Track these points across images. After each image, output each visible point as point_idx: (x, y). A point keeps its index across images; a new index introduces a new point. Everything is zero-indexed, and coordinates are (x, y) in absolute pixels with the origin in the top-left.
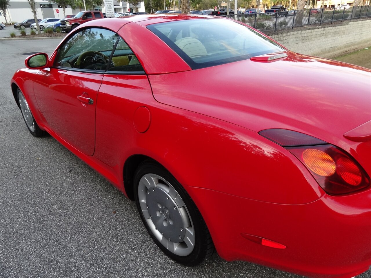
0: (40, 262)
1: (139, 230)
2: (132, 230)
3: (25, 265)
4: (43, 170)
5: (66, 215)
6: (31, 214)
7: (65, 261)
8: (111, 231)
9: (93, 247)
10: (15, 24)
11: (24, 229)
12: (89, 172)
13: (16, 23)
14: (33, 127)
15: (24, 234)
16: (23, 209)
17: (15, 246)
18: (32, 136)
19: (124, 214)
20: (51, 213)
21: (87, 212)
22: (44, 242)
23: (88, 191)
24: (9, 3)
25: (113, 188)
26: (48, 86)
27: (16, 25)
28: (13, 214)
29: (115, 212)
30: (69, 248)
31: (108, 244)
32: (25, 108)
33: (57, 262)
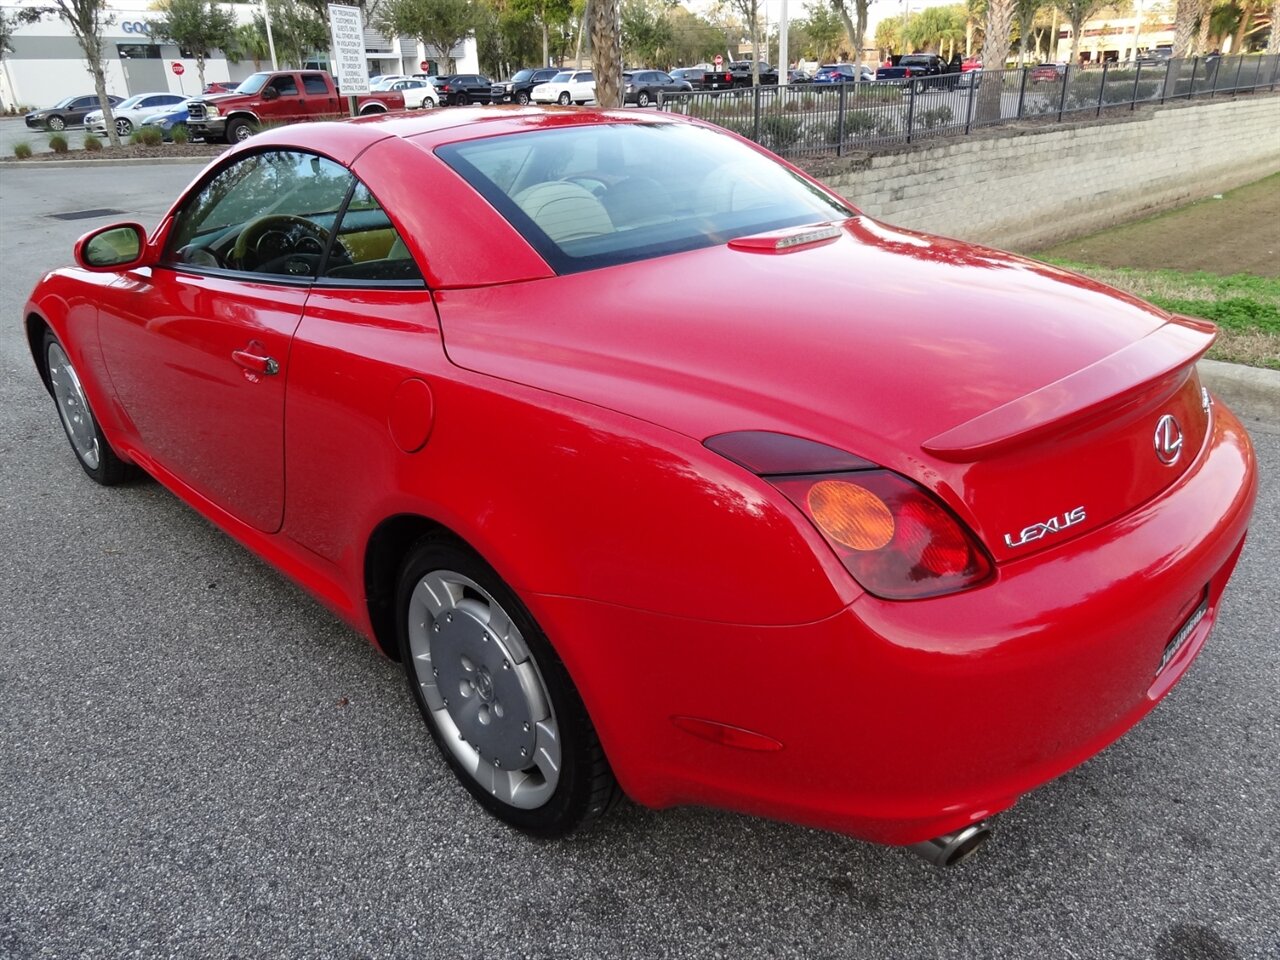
0: (114, 841)
1: (416, 749)
2: (394, 748)
3: (72, 848)
4: (126, 584)
5: (196, 711)
6: (89, 709)
7: (190, 835)
8: (330, 754)
9: (275, 797)
10: (28, 112)
11: (66, 751)
12: (271, 588)
13: (34, 109)
14: (93, 454)
15: (68, 766)
16: (65, 696)
17: (41, 798)
18: (90, 481)
19: (373, 706)
20: (149, 707)
21: (260, 701)
22: (128, 786)
23: (267, 643)
24: (10, 43)
25: (344, 633)
26: (142, 324)
27: (32, 117)
28: (35, 712)
29: (346, 702)
30: (205, 800)
31: (322, 789)
32: (69, 392)
33: (166, 838)
